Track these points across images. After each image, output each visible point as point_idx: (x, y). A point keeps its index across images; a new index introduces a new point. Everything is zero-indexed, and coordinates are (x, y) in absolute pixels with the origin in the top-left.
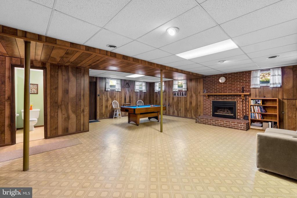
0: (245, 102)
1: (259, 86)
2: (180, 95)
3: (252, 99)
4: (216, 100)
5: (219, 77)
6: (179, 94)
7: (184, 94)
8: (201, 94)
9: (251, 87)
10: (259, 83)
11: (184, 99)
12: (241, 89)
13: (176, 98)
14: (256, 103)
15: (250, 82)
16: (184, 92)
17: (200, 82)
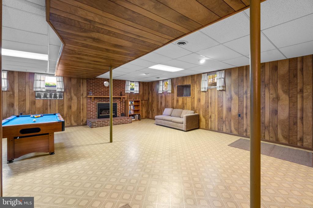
0: (122, 103)
1: (129, 92)
2: (51, 97)
3: (129, 101)
4: (101, 102)
5: (103, 81)
6: (48, 96)
7: (58, 96)
8: (84, 96)
9: (126, 92)
10: (129, 90)
11: (57, 103)
12: (119, 93)
13: (42, 101)
14: (131, 103)
15: (125, 88)
16: (58, 93)
17: (83, 83)
